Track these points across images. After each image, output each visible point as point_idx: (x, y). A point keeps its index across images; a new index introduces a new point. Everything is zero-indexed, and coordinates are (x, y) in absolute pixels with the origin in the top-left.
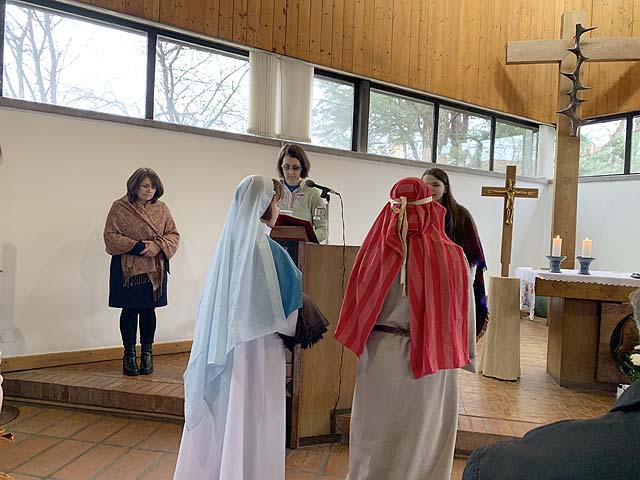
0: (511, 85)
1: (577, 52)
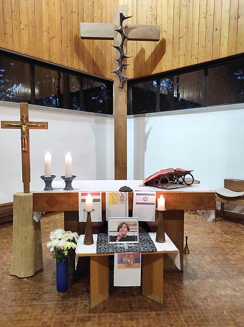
0: (89, 54)
1: (120, 31)
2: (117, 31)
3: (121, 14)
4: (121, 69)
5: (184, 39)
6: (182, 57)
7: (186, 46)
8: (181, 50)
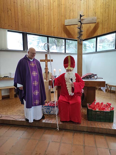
2: (79, 21)
3: (80, 15)
4: (80, 36)
5: (107, 21)
6: (106, 29)
7: (108, 24)
8: (105, 26)
